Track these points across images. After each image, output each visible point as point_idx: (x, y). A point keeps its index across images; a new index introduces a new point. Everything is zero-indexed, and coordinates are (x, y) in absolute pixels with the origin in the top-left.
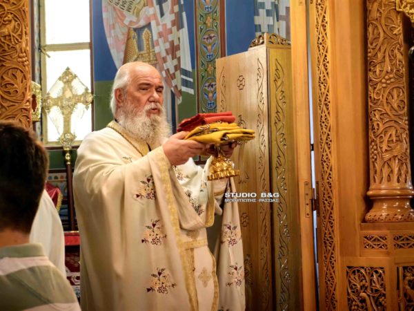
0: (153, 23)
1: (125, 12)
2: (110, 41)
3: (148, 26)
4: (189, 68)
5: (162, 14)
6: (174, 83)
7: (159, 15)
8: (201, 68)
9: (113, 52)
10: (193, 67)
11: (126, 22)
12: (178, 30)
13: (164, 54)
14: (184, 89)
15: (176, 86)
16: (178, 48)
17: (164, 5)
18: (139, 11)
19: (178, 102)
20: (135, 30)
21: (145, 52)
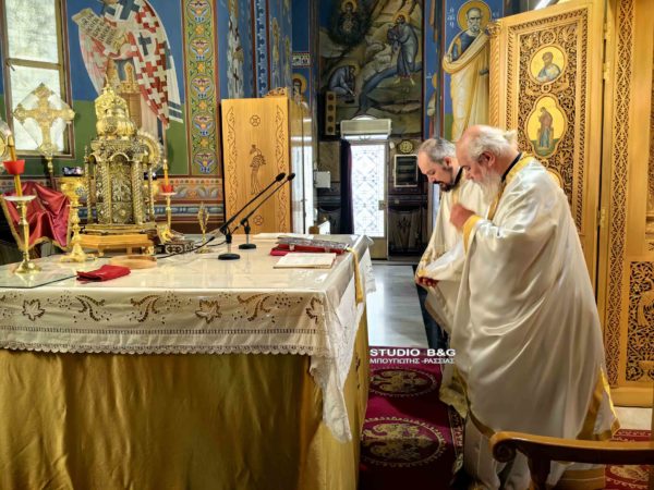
0: (136, 59)
1: (104, 44)
2: (88, 66)
3: (130, 59)
4: (177, 101)
6: (160, 111)
8: (190, 103)
9: (92, 77)
10: (182, 102)
11: (106, 52)
12: (165, 69)
13: (148, 87)
14: (171, 118)
15: (163, 115)
16: (165, 84)
17: (148, 46)
19: (165, 127)
20: (115, 61)
21: (127, 81)
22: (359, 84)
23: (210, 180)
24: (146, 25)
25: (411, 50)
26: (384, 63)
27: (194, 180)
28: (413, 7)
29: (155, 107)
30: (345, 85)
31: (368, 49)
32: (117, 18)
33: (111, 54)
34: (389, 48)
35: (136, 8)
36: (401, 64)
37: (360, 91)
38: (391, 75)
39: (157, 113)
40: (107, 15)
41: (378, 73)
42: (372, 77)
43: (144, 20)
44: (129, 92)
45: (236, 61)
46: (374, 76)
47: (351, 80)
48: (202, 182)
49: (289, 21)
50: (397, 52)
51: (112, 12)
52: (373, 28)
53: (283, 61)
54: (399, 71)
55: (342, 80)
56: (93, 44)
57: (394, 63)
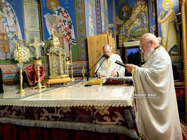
0: (62, 27)
1: (53, 23)
4: (74, 38)
5: (65, 25)
6: (69, 42)
7: (64, 25)
8: (78, 39)
11: (54, 25)
12: (70, 29)
13: (66, 35)
14: (73, 43)
15: (70, 43)
16: (70, 33)
18: (57, 23)
19: (71, 46)
20: (56, 28)
21: (59, 34)
22: (129, 31)
23: (85, 61)
24: (65, 17)
25: (145, 20)
26: (136, 24)
27: (80, 62)
28: (145, 7)
29: (68, 40)
30: (124, 32)
31: (131, 21)
32: (56, 15)
33: (55, 26)
34: (138, 20)
35: (62, 12)
36: (142, 24)
37: (129, 33)
38: (139, 28)
39: (68, 42)
40: (54, 15)
41: (134, 27)
42: (133, 29)
43: (64, 15)
44: (60, 36)
45: (92, 25)
46: (134, 28)
47: (126, 30)
48: (82, 62)
49: (107, 13)
50: (140, 21)
51: (55, 13)
52: (132, 14)
53: (105, 25)
54: (141, 26)
55: (124, 31)
56: (50, 23)
57: (140, 24)
